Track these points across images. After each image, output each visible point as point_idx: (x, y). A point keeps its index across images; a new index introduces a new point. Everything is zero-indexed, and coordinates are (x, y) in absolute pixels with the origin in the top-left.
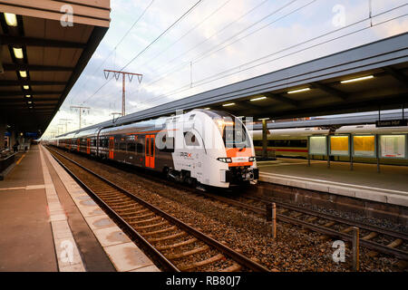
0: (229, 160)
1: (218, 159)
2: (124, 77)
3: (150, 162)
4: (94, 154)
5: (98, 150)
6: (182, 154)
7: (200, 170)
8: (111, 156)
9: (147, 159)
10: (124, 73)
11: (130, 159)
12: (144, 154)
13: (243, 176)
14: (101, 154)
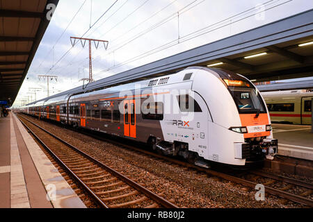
0: (244, 130)
1: (231, 129)
2: (90, 44)
3: (130, 131)
4: (64, 121)
5: (68, 117)
6: (175, 122)
7: (203, 142)
8: (83, 124)
9: (126, 127)
10: (90, 40)
11: (105, 126)
12: (122, 121)
13: (265, 151)
14: (72, 122)
